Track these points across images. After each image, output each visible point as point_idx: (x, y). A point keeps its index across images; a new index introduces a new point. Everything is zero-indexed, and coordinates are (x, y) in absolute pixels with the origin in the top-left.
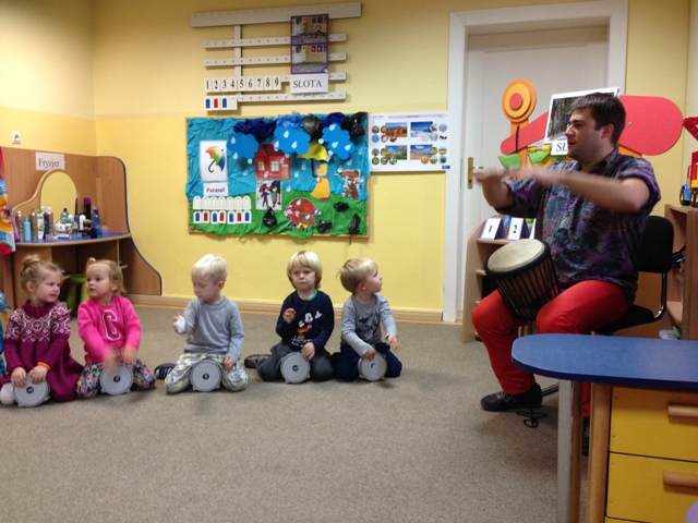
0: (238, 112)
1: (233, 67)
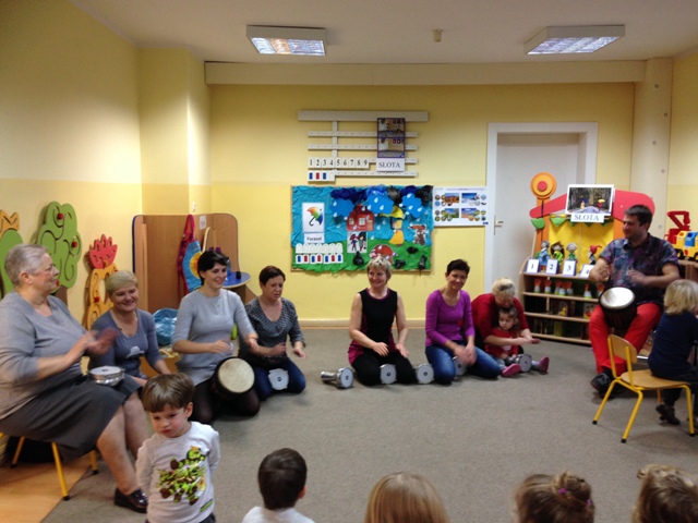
0: (334, 182)
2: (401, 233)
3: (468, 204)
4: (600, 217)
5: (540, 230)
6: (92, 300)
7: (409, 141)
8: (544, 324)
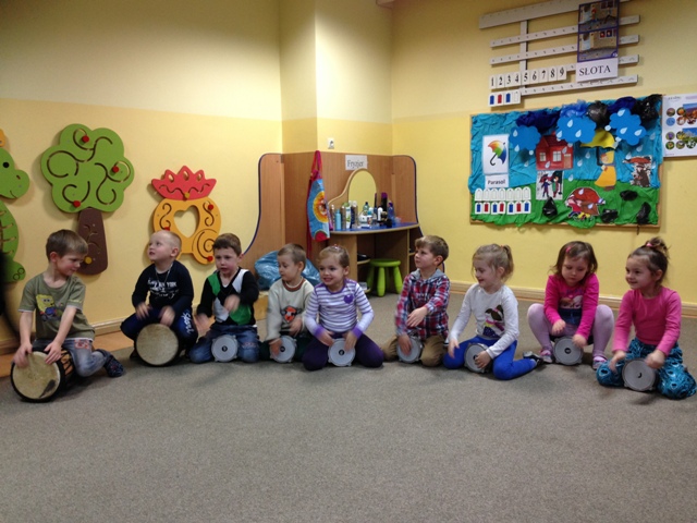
0: (521, 105)
1: (518, 62)
7: (626, 30)
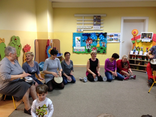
0: (83, 32)
2: (99, 44)
3: (116, 37)
4: (149, 40)
5: (134, 44)
6: (25, 60)
7: (101, 21)
8: (134, 66)
